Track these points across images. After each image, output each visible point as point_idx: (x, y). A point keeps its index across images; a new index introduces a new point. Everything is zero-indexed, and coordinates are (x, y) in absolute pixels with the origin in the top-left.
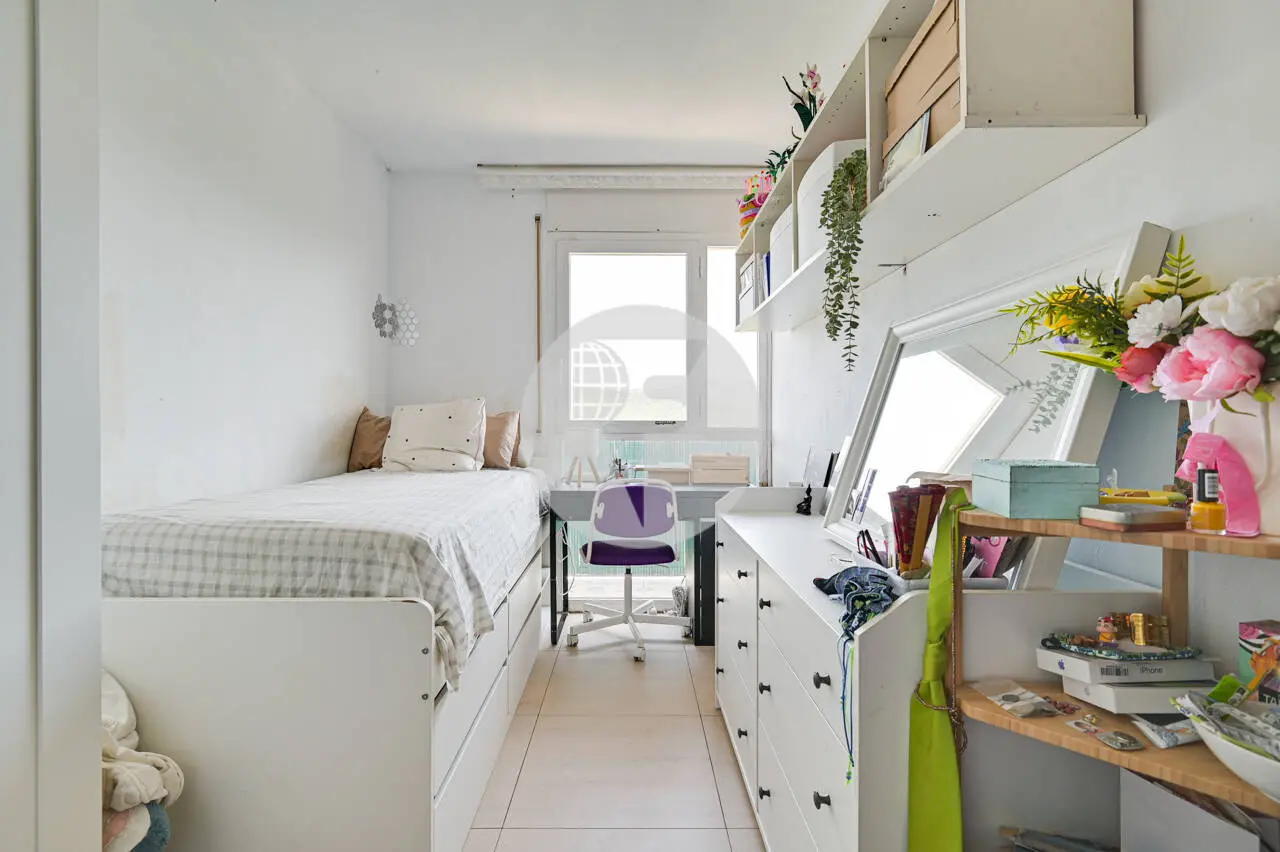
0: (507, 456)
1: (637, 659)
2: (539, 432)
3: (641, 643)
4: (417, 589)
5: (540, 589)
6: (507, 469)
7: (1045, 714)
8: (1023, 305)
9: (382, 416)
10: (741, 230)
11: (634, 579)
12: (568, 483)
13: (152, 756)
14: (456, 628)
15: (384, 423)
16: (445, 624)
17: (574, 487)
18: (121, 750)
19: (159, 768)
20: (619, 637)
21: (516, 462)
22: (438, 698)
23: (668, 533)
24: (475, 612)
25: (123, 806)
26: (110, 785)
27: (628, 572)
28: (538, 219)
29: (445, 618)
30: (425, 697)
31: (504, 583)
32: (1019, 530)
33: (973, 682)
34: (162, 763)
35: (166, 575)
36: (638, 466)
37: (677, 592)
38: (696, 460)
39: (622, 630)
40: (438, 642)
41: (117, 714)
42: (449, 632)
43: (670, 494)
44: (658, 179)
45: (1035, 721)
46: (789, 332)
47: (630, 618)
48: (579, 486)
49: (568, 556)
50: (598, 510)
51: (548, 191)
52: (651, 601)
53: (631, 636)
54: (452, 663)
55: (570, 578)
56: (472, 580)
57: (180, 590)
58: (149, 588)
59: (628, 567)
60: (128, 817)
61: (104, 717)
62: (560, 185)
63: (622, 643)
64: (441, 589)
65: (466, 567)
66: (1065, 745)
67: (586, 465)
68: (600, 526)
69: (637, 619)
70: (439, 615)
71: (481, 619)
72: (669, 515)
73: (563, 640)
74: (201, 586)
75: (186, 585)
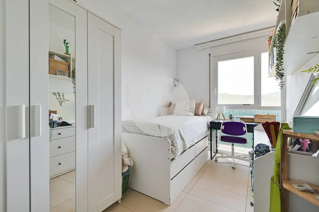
0: (200, 113)
1: (233, 168)
2: (210, 107)
3: (235, 164)
4: (168, 138)
5: (207, 145)
6: (200, 116)
7: (310, 192)
8: (311, 69)
9: (174, 103)
10: (268, 47)
11: (235, 147)
12: (217, 120)
13: (129, 158)
14: (176, 147)
15: (175, 105)
16: (174, 145)
17: (218, 121)
18: (125, 156)
19: (130, 161)
20: (230, 162)
21: (203, 114)
22: (172, 160)
23: (244, 135)
24: (183, 145)
25: (125, 165)
26: (123, 161)
27: (233, 145)
28: (210, 55)
29: (174, 144)
30: (169, 159)
31: (193, 141)
32: (297, 136)
33: (291, 180)
34: (130, 160)
35: (132, 130)
36: (237, 117)
37: (250, 153)
38: (255, 116)
39: (231, 160)
40: (172, 149)
41: (125, 150)
42: (174, 147)
43: (244, 125)
44: (244, 37)
45: (304, 193)
46: (290, 75)
47: (233, 157)
48: (219, 121)
49: (217, 139)
50: (222, 127)
51: (212, 47)
52: (241, 154)
53: (233, 161)
54: (175, 154)
55: (218, 145)
56: (182, 138)
57: (134, 133)
58: (130, 132)
59: (233, 143)
60: (125, 167)
61: (122, 150)
62: (215, 45)
63: (230, 163)
64: (173, 138)
65: (181, 135)
66: (310, 201)
67: (221, 115)
68: (223, 131)
69: (235, 157)
70: (172, 143)
71: (185, 147)
72: (244, 130)
73: (214, 159)
74: (137, 132)
75: (135, 132)
